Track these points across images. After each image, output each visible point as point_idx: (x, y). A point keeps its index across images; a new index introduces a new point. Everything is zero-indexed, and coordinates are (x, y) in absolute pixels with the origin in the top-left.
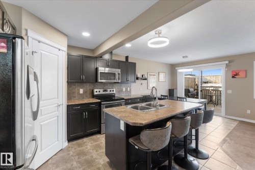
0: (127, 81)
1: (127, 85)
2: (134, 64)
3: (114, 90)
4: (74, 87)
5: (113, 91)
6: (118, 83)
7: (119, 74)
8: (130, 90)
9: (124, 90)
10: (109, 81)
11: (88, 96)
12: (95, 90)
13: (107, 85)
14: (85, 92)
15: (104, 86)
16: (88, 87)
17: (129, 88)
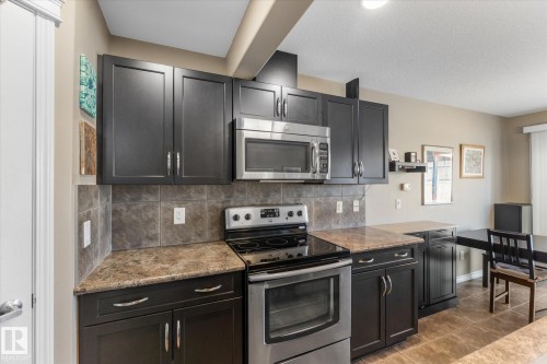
0: (354, 174)
1: (351, 191)
2: (382, 110)
3: (305, 209)
4: (151, 199)
5: (300, 213)
6: (320, 182)
7: (323, 147)
8: (362, 209)
9: (340, 210)
10: (287, 175)
11: (207, 235)
12: (232, 212)
13: (278, 191)
14: (193, 219)
15: (267, 195)
16: (207, 198)
17: (356, 203)
